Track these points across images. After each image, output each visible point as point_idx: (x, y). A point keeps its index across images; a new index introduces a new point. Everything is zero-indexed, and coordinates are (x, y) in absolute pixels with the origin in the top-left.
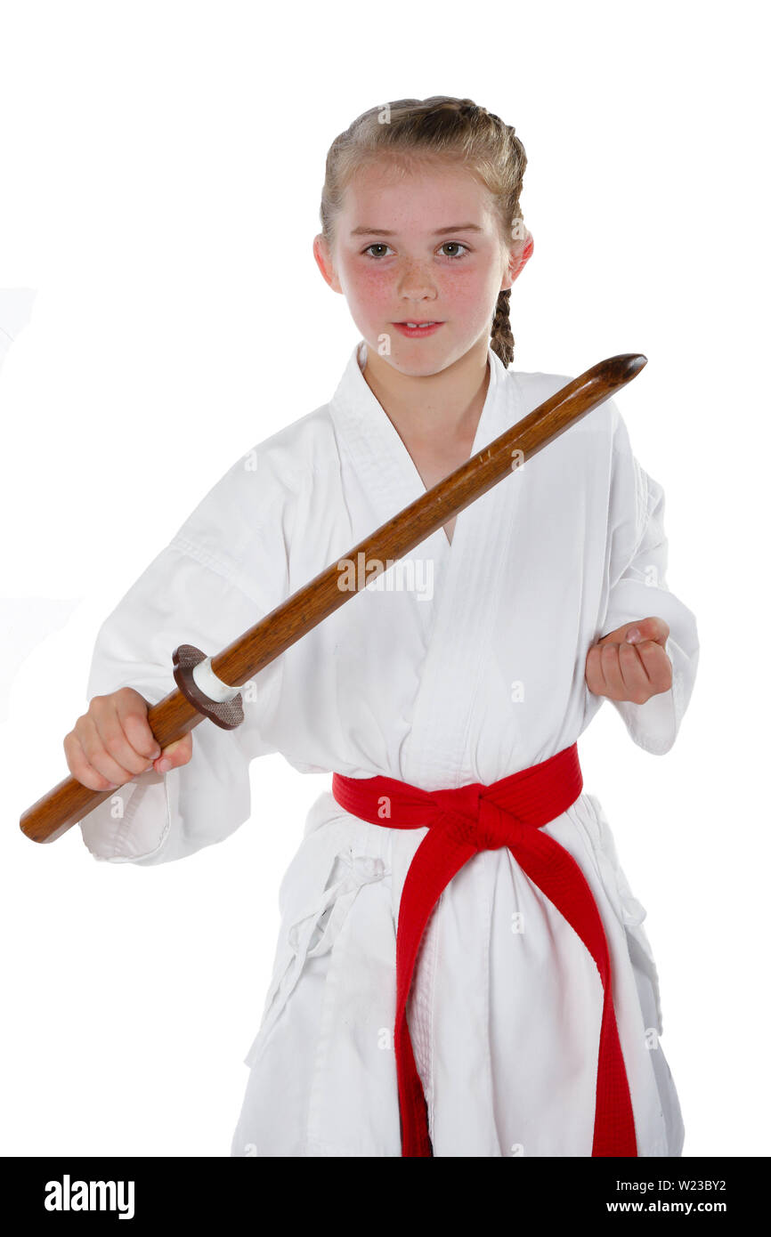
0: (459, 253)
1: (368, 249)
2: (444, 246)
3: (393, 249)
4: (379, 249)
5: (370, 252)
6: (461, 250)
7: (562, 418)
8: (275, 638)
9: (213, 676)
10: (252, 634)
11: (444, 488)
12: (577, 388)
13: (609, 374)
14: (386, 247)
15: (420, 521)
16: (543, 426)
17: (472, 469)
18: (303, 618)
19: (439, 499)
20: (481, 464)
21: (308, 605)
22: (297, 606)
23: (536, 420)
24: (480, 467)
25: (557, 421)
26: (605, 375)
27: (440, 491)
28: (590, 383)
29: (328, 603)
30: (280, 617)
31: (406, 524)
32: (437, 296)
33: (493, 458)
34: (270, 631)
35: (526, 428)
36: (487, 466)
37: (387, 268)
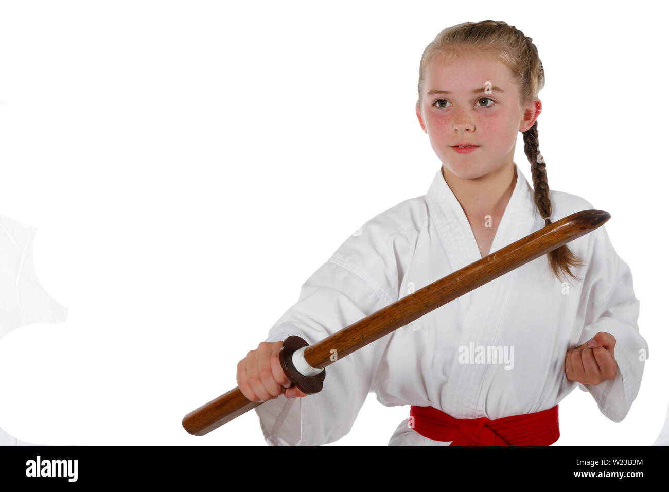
0: (488, 104)
1: (436, 102)
2: (480, 100)
3: (450, 102)
4: (442, 102)
5: (438, 104)
6: (490, 103)
7: (545, 243)
8: (344, 344)
9: (303, 359)
10: (331, 339)
11: (462, 273)
12: (559, 226)
13: (582, 221)
14: (446, 101)
15: (444, 291)
16: (532, 246)
17: (482, 264)
18: (363, 336)
19: (458, 279)
20: (489, 262)
21: (367, 328)
22: (360, 328)
23: (528, 241)
24: (487, 264)
25: (541, 245)
26: (579, 221)
27: (460, 274)
28: (568, 224)
29: (379, 330)
30: (349, 332)
31: (435, 290)
32: (475, 129)
33: (496, 260)
34: (342, 339)
35: (521, 245)
36: (491, 264)
37: (447, 113)
